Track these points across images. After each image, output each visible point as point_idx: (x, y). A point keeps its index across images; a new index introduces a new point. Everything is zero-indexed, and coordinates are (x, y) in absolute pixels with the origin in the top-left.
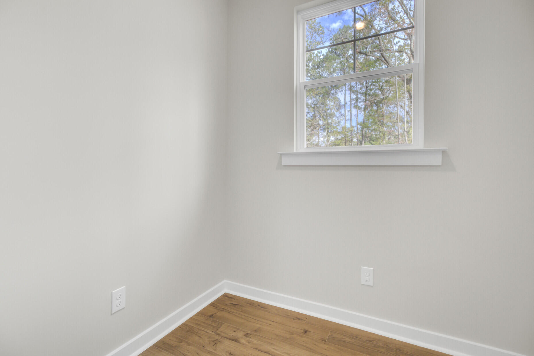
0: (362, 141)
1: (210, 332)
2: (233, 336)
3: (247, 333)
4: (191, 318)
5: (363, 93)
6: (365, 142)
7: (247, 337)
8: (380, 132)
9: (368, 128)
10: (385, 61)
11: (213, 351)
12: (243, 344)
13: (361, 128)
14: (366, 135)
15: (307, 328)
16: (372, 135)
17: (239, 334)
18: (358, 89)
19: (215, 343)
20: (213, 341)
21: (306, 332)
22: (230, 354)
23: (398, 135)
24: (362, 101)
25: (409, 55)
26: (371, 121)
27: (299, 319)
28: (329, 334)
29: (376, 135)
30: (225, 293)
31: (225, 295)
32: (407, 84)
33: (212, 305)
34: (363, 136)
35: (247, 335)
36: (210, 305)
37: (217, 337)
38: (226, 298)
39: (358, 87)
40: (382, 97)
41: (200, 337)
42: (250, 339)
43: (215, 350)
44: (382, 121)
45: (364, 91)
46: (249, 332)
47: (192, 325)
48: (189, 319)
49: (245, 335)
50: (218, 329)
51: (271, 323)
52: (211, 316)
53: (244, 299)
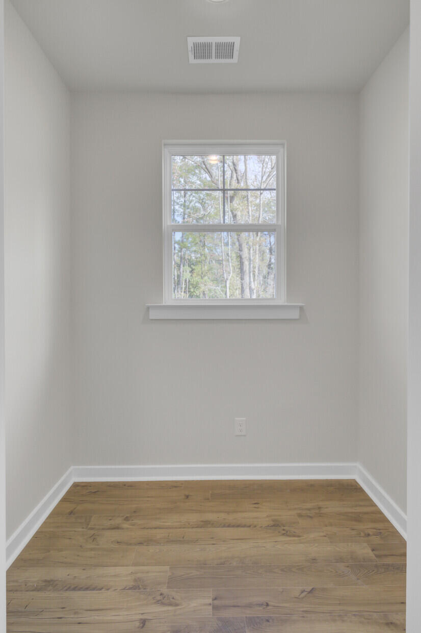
0: (180, 264)
1: (80, 530)
2: (111, 525)
3: (125, 516)
4: (45, 523)
5: (181, 205)
6: (183, 266)
7: (128, 520)
8: (201, 255)
9: (188, 248)
10: (206, 170)
11: (96, 547)
12: (127, 529)
13: (180, 248)
14: (185, 258)
15: (187, 493)
16: (191, 257)
17: (118, 521)
18: (175, 198)
19: (94, 538)
20: (90, 537)
21: (187, 497)
22: (118, 542)
23: (222, 260)
24: (181, 215)
25: (231, 168)
26: (190, 239)
27: (175, 487)
28: (210, 492)
29: (197, 258)
30: (75, 483)
31: (76, 485)
32: (231, 202)
33: (64, 500)
34: (181, 258)
35: (127, 519)
36: (63, 501)
37: (92, 532)
38: (79, 488)
39: (175, 195)
40: (202, 212)
41: (70, 539)
42: (133, 521)
43: (98, 545)
44: (203, 240)
45: (182, 201)
46: (128, 515)
47: (52, 530)
48: (42, 525)
49: (125, 520)
50: (88, 524)
51: (147, 499)
52: (71, 513)
53: (103, 483)
